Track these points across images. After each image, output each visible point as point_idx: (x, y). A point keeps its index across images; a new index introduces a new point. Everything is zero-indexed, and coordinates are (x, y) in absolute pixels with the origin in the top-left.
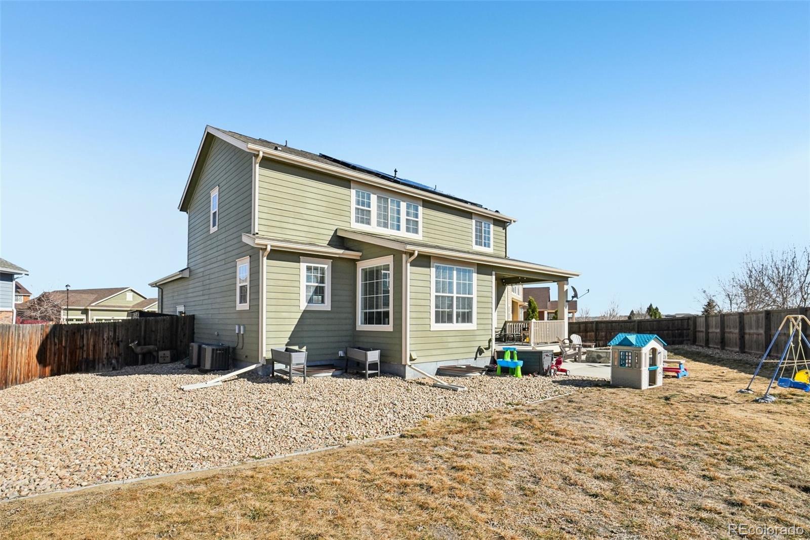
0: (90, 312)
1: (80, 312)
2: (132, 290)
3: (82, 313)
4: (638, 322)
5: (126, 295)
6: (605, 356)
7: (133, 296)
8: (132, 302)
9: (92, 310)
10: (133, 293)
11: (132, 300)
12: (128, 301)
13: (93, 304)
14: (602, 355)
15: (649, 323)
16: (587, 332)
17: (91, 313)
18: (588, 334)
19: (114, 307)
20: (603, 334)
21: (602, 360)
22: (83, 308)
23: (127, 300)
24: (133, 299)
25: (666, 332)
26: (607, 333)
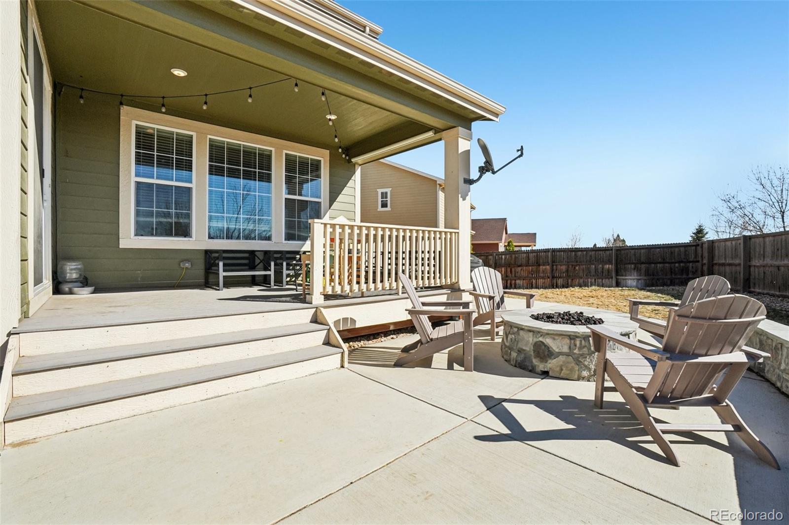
4: (617, 250)
6: (565, 349)
14: (554, 345)
15: (633, 252)
16: (539, 265)
18: (541, 267)
20: (564, 268)
21: (551, 364)
25: (661, 265)
26: (568, 267)
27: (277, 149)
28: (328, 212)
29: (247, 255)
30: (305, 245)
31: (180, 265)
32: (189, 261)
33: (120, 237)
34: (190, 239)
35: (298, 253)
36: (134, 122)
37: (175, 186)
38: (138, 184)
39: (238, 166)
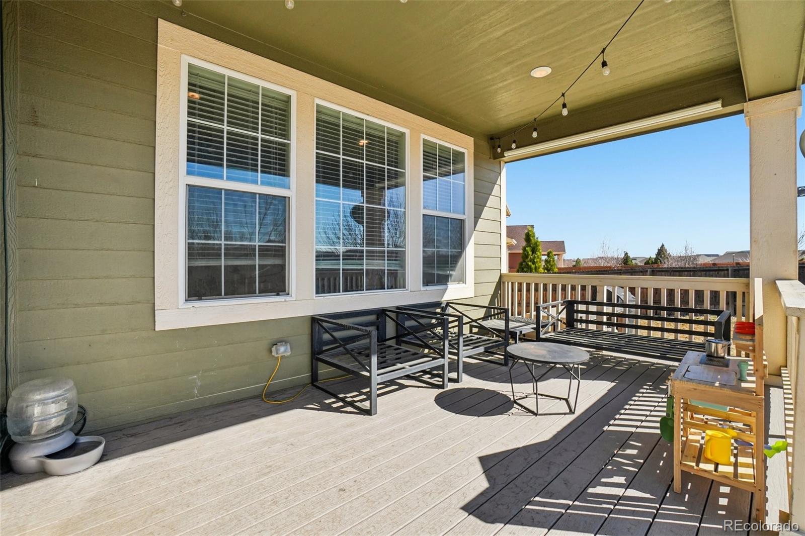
27: (412, 130)
28: (473, 235)
29: (372, 318)
30: (448, 291)
31: (271, 352)
32: (286, 343)
33: (156, 309)
34: (287, 298)
35: (437, 304)
36: (186, 60)
37: (225, 190)
38: (191, 188)
39: (359, 158)
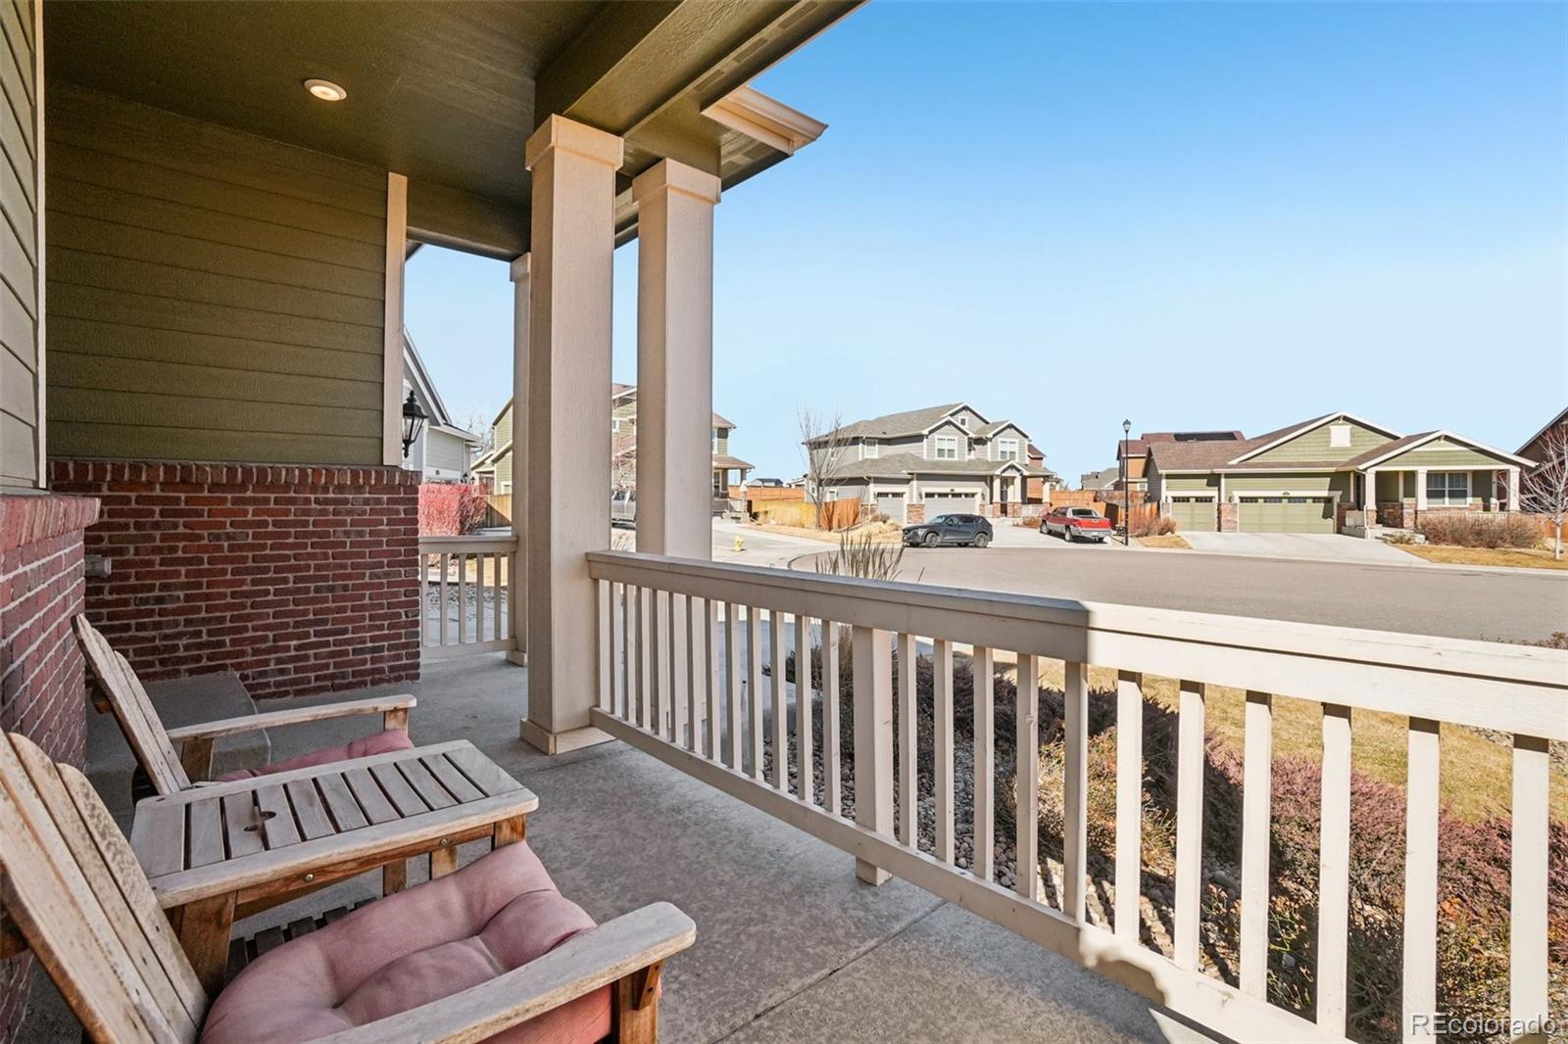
0: (1223, 480)
1: (1205, 481)
2: (1346, 419)
3: (1208, 485)
5: (1329, 432)
7: (1352, 435)
8: (1347, 449)
9: (1228, 476)
10: (1349, 426)
11: (1349, 445)
12: (1334, 449)
13: (1234, 462)
17: (1226, 484)
19: (1289, 465)
22: (1208, 471)
23: (1332, 445)
24: (1351, 442)
